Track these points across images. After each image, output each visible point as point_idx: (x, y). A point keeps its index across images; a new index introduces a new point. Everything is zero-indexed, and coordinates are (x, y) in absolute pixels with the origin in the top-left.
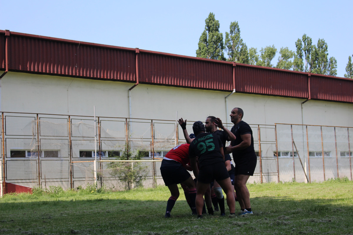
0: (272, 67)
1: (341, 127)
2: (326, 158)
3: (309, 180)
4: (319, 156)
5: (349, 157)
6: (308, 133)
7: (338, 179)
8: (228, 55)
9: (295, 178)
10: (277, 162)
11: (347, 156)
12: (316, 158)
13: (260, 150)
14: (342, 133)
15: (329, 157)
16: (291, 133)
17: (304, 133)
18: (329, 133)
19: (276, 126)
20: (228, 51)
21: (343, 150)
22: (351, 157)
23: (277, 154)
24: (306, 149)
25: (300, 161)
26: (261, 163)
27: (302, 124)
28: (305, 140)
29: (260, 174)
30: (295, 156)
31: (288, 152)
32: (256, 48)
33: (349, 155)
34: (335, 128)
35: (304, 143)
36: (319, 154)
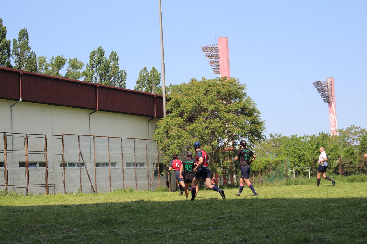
0: (61, 77)
1: (128, 138)
2: (112, 169)
3: (95, 191)
4: (106, 167)
5: (134, 168)
6: (96, 144)
7: (124, 190)
8: (15, 62)
9: (81, 189)
10: (63, 173)
11: (132, 167)
12: (103, 169)
13: (46, 161)
14: (128, 144)
15: (115, 168)
16: (78, 143)
17: (91, 144)
18: (115, 144)
19: (63, 136)
20: (15, 58)
21: (129, 161)
22: (137, 168)
23: (64, 165)
24: (93, 159)
25: (87, 172)
26: (47, 174)
27: (89, 135)
28: (92, 151)
29: (46, 186)
30: (81, 167)
31: (75, 163)
32: (46, 57)
33: (134, 166)
34: (121, 139)
35: (91, 153)
36: (106, 164)
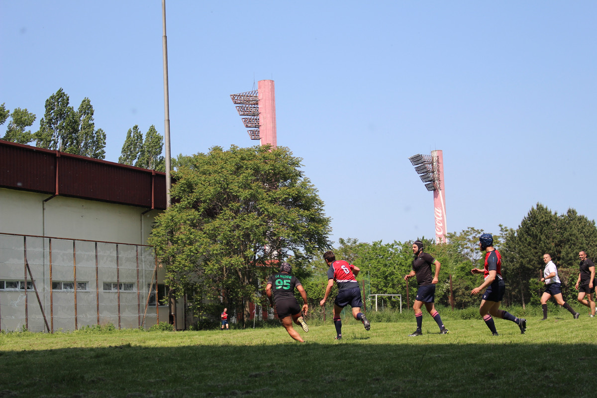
1: (107, 242)
2: (80, 292)
3: (50, 329)
4: (69, 289)
5: (116, 291)
6: (53, 251)
7: (98, 327)
9: (27, 325)
11: (113, 290)
12: (64, 292)
14: (107, 254)
15: (85, 291)
16: (24, 249)
17: (45, 250)
18: (86, 252)
21: (108, 280)
22: (120, 291)
24: (47, 276)
25: (38, 296)
27: (42, 236)
28: (47, 262)
30: (28, 288)
31: (18, 282)
33: (116, 289)
34: (96, 244)
35: (45, 266)
36: (69, 285)
